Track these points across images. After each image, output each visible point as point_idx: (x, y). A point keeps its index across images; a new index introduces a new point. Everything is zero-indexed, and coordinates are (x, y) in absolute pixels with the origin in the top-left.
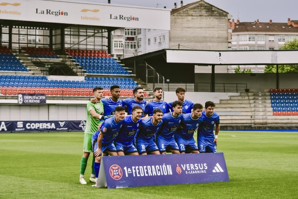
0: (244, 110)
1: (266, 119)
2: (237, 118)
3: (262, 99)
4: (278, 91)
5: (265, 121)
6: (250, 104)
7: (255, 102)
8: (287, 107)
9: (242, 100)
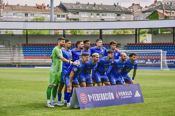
0: (7, 55)
1: (20, 60)
2: (3, 60)
3: (18, 49)
4: (27, 45)
5: (19, 62)
6: (11, 52)
7: (13, 51)
8: (32, 54)
9: (6, 50)
